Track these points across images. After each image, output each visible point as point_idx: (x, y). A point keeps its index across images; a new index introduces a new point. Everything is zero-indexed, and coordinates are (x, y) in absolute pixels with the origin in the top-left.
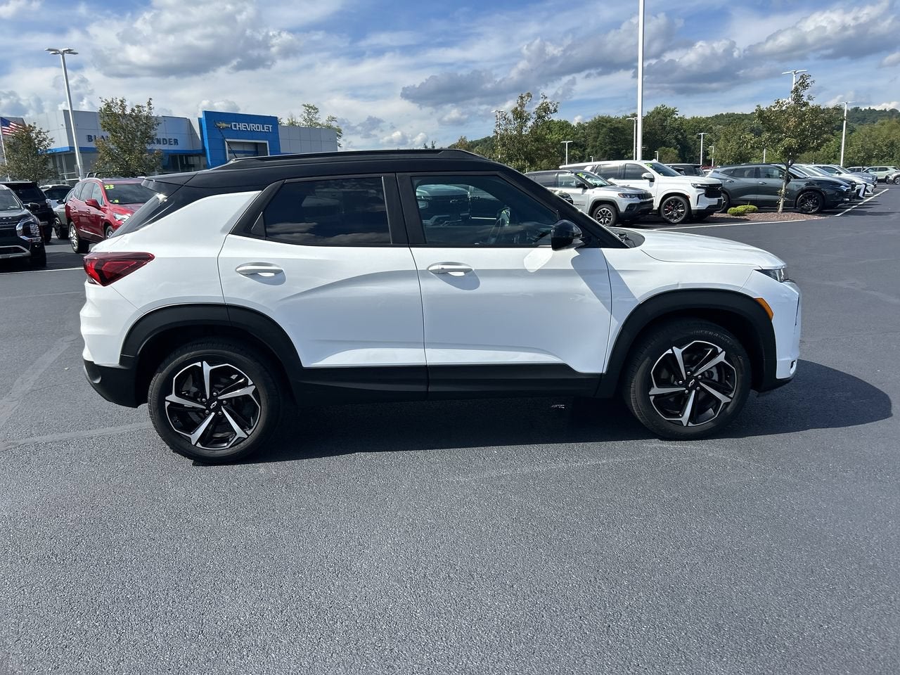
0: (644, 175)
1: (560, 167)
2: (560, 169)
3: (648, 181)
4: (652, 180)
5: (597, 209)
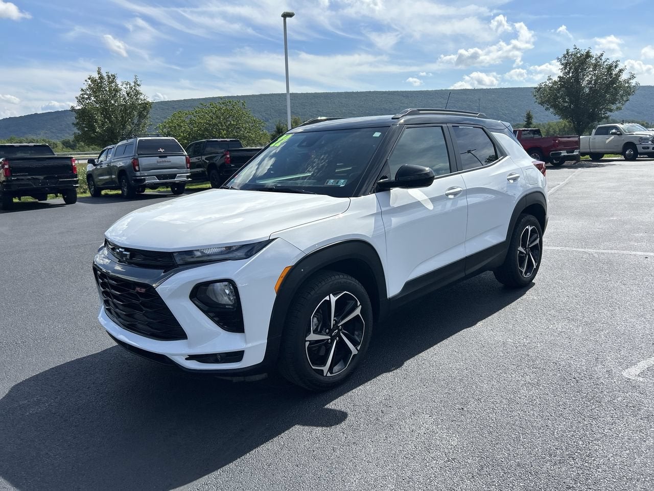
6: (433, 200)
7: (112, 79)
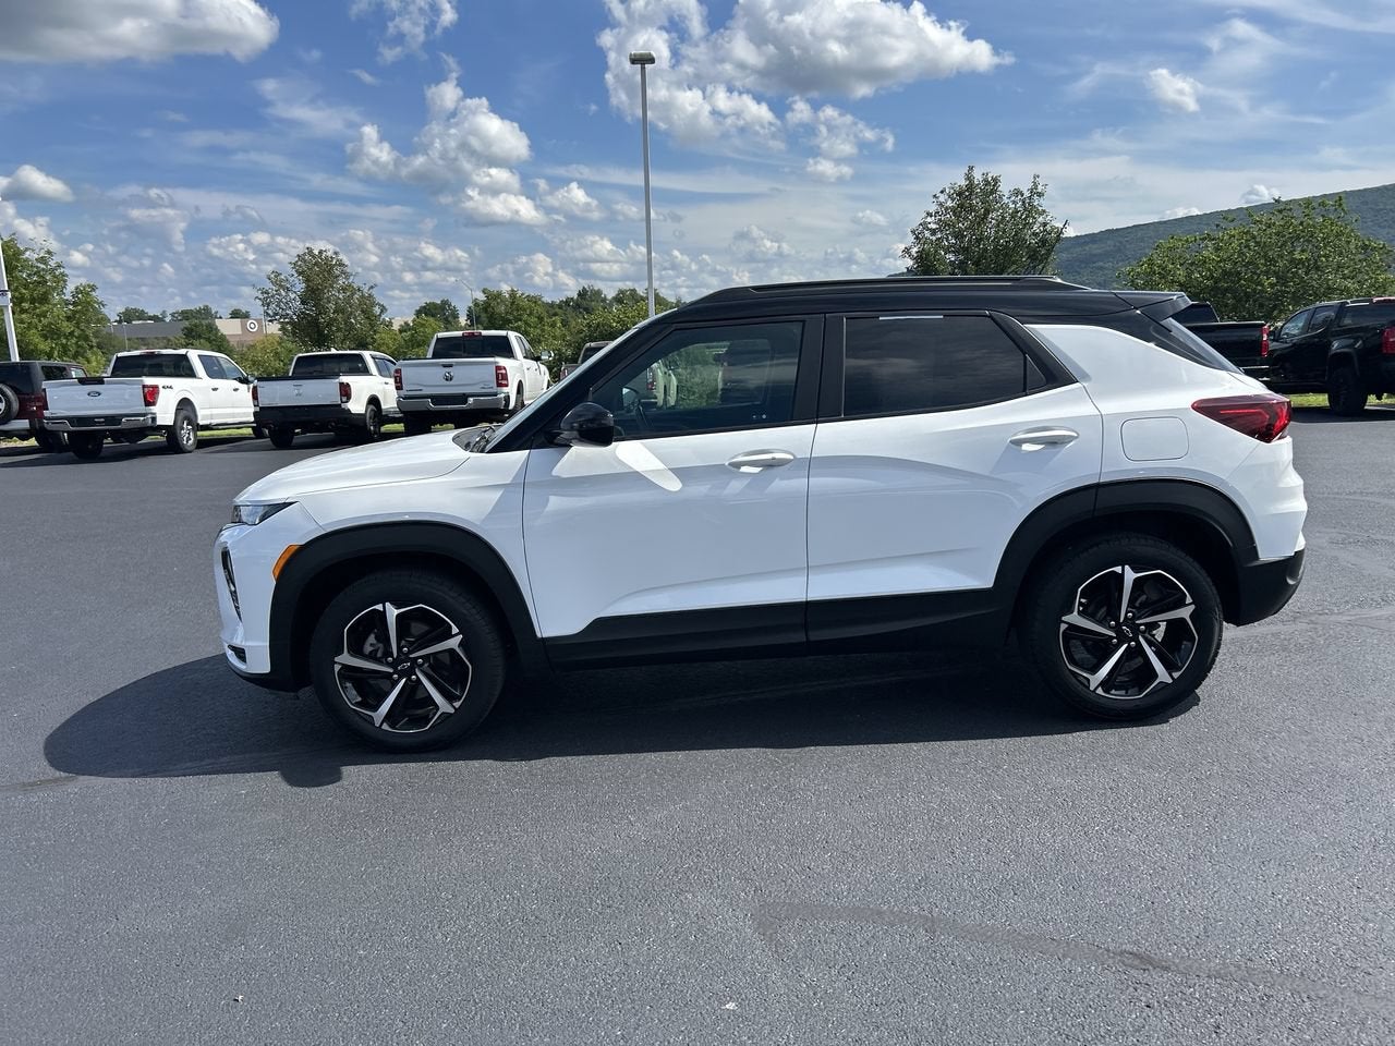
6: (682, 473)
7: (992, 185)
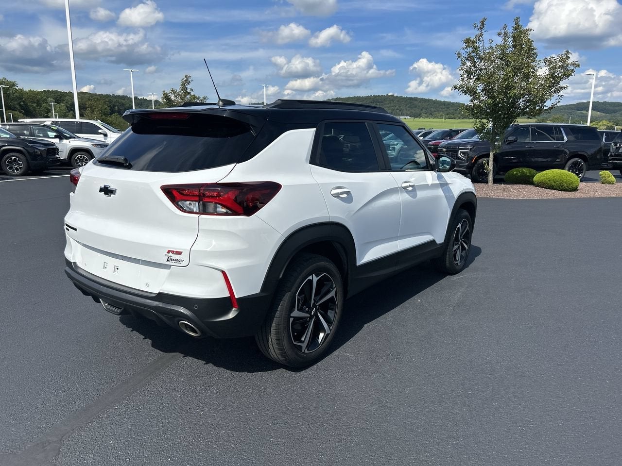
0: (100, 131)
1: (19, 120)
2: (18, 122)
3: (102, 136)
4: (105, 135)
5: (74, 156)
